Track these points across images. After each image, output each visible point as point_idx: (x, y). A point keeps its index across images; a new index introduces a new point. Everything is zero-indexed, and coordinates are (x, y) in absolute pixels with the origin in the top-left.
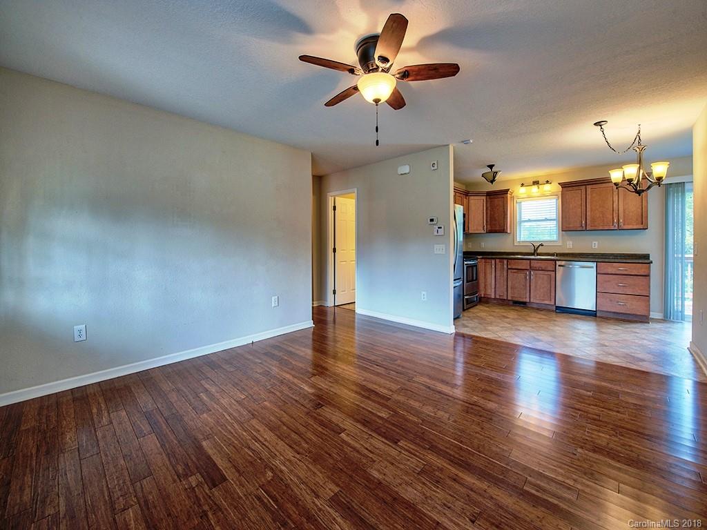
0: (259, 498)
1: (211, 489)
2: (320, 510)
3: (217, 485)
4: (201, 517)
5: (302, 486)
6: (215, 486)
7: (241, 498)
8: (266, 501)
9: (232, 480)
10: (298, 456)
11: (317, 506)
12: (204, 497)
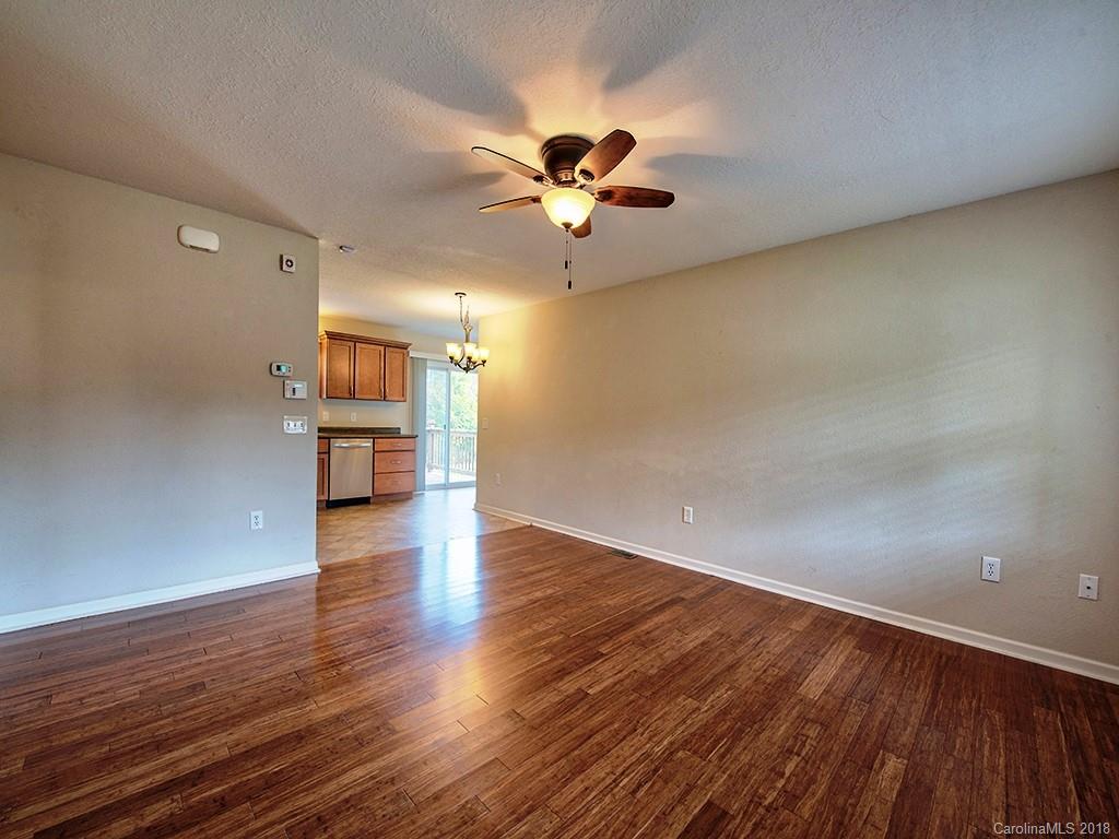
0: (723, 756)
1: (734, 817)
2: (713, 706)
3: (724, 811)
4: (776, 809)
5: (689, 722)
6: (725, 813)
7: (730, 776)
8: (722, 750)
9: (706, 795)
10: (640, 730)
11: (708, 709)
12: (749, 820)
